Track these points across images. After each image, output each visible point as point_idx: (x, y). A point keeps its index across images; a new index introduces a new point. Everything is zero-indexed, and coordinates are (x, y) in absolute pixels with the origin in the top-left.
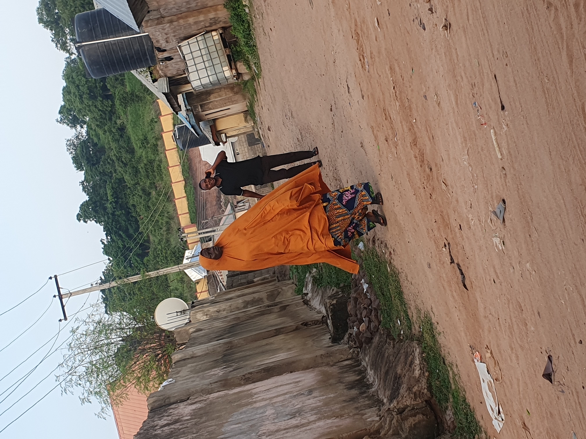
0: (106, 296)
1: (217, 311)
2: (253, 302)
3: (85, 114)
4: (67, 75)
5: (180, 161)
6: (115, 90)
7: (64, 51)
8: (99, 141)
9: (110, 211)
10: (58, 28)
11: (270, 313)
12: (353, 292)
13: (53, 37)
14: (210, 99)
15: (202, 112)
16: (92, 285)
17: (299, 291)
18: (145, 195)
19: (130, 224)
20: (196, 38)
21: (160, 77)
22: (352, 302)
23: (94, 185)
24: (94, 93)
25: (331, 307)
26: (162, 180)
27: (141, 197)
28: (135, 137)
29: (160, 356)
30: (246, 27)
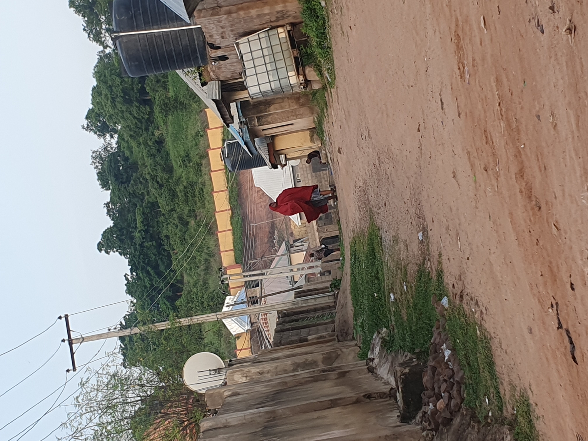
0: (125, 345)
1: (259, 373)
2: (305, 365)
3: (117, 121)
4: (99, 72)
5: (227, 185)
6: (155, 94)
7: (97, 42)
8: (131, 155)
9: (138, 241)
10: (92, 15)
11: (325, 380)
12: (431, 360)
13: (85, 25)
14: (269, 111)
15: (259, 126)
16: (109, 330)
17: (363, 356)
18: (182, 224)
19: (161, 259)
20: (258, 34)
21: (211, 80)
22: (429, 372)
23: (122, 208)
24: (129, 96)
25: (402, 377)
26: (204, 208)
27: (177, 226)
28: (174, 153)
29: (186, 423)
30: (320, 24)
